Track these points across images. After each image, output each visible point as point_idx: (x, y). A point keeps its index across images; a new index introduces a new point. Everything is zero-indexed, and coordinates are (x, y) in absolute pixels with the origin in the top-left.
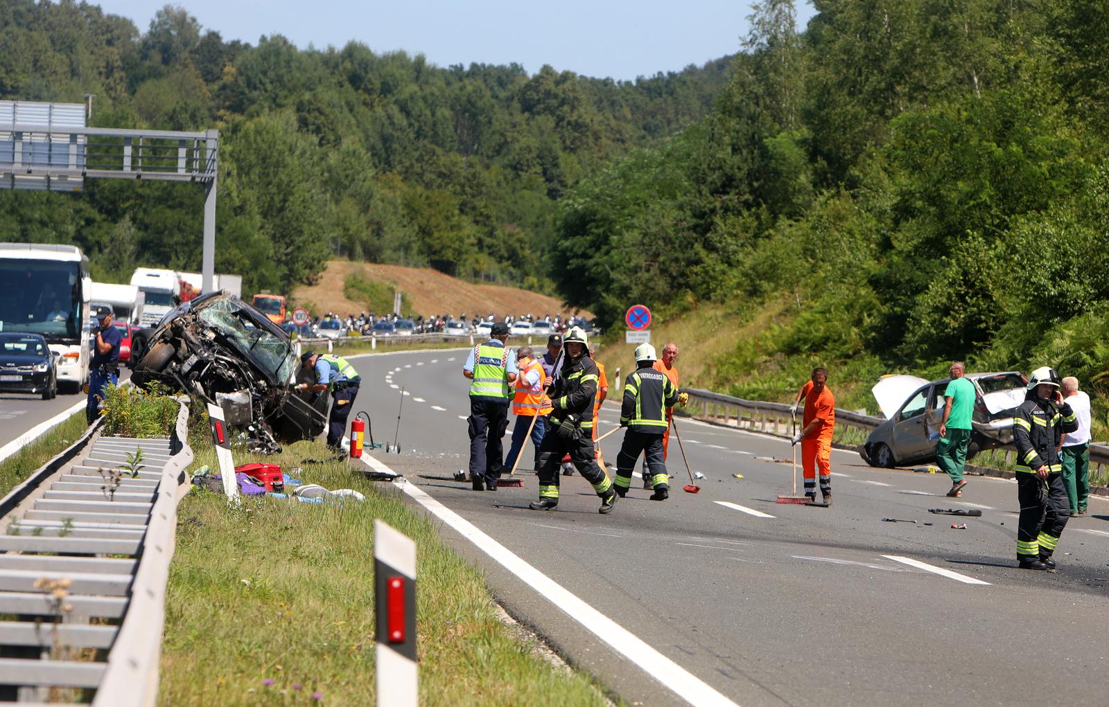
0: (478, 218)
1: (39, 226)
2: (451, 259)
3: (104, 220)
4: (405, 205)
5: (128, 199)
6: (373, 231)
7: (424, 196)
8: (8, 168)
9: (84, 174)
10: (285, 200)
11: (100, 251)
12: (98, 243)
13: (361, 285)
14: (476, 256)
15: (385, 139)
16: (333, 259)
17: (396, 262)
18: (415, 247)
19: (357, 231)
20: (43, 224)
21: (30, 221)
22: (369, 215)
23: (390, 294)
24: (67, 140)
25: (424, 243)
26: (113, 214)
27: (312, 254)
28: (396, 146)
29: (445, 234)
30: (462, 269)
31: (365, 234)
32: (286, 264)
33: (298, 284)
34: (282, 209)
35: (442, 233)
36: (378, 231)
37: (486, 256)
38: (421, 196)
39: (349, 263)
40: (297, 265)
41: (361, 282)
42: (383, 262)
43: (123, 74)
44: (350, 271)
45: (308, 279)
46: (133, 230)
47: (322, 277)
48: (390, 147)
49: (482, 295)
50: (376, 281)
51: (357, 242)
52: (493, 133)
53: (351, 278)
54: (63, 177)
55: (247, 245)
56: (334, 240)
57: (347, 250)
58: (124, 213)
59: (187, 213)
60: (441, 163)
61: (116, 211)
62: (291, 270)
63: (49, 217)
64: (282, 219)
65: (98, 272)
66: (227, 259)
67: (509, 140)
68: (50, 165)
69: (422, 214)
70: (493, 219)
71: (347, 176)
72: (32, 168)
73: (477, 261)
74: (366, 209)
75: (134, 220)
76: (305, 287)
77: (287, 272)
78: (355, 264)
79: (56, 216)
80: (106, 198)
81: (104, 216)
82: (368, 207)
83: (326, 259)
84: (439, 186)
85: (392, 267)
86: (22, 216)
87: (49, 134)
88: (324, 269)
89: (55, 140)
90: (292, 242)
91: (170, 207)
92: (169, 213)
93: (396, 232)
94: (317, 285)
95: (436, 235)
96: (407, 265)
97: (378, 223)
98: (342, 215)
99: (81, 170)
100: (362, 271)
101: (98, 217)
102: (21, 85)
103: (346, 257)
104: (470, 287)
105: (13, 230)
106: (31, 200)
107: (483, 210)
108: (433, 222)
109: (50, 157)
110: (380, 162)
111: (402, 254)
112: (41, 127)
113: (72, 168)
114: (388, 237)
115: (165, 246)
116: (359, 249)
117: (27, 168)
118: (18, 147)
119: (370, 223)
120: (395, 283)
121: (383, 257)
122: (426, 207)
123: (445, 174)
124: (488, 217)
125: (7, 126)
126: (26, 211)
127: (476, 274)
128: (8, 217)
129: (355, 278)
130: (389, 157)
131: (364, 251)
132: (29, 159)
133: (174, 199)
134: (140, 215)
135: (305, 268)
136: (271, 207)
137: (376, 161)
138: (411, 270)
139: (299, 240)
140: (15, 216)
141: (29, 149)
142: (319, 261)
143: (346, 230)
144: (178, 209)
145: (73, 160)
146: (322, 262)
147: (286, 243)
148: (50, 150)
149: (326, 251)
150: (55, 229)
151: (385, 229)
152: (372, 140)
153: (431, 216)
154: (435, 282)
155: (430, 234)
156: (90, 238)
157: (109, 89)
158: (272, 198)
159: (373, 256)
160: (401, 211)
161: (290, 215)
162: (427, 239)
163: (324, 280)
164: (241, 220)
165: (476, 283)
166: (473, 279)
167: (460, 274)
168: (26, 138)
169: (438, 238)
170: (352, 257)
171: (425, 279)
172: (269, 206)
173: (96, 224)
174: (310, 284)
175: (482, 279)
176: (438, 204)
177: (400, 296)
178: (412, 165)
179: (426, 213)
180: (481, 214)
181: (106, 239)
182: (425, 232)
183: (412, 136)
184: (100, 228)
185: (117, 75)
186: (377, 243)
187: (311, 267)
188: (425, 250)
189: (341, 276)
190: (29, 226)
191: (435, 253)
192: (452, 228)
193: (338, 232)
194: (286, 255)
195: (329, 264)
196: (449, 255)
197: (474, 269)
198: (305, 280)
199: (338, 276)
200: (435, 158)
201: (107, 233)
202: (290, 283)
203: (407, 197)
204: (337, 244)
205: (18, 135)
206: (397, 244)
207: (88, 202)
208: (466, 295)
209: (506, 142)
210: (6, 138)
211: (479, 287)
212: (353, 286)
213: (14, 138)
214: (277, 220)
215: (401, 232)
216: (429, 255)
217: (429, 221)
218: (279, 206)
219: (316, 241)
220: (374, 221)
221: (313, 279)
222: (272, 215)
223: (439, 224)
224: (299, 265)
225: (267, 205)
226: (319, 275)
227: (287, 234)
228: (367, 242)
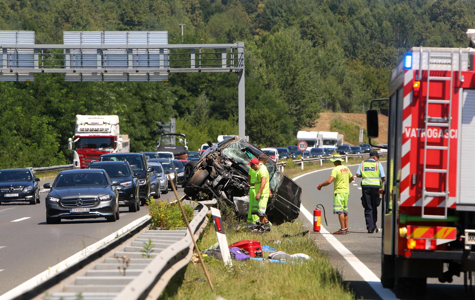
1: (152, 101)
3: (191, 95)
4: (364, 78)
5: (203, 83)
6: (346, 94)
7: (375, 72)
8: (125, 70)
9: (168, 71)
10: (294, 79)
11: (190, 114)
12: (188, 109)
13: (339, 126)
15: (353, 41)
16: (323, 112)
19: (337, 95)
20: (154, 100)
21: (147, 99)
22: (343, 85)
23: (357, 130)
24: (157, 52)
26: (195, 92)
27: (311, 109)
28: (359, 44)
31: (341, 96)
32: (296, 115)
33: (303, 127)
34: (292, 84)
36: (349, 93)
38: (373, 73)
39: (333, 113)
41: (340, 124)
42: (352, 112)
43: (201, 11)
44: (333, 118)
45: (309, 123)
46: (207, 100)
47: (317, 122)
48: (356, 45)
50: (348, 122)
51: (337, 101)
52: (415, 34)
53: (334, 121)
54: (157, 73)
55: (274, 106)
56: (324, 100)
57: (332, 106)
58: (202, 91)
60: (384, 53)
61: (197, 89)
62: (299, 119)
63: (158, 96)
64: (293, 90)
65: (188, 126)
66: (262, 115)
67: (424, 37)
68: (149, 67)
69: (374, 83)
71: (329, 63)
72: (138, 69)
74: (341, 82)
75: (207, 94)
77: (296, 120)
78: (337, 114)
79: (162, 96)
80: (191, 83)
81: (190, 93)
82: (343, 80)
83: (319, 112)
84: (384, 66)
85: (357, 114)
86: (142, 96)
87: (147, 49)
88: (318, 117)
89: (151, 52)
90: (299, 103)
91: (228, 86)
92: (226, 89)
93: (359, 94)
94: (314, 127)
97: (349, 90)
98: (328, 86)
99: (167, 69)
100: (340, 118)
101: (187, 94)
102: (143, 20)
103: (331, 110)
105: (136, 105)
106: (146, 87)
108: (381, 87)
109: (149, 62)
110: (350, 54)
111: (363, 106)
112: (142, 45)
113: (162, 68)
114: (354, 97)
115: (225, 109)
116: (338, 105)
117: (135, 69)
118: (130, 57)
119: (343, 89)
120: (360, 123)
121: (352, 109)
122: (376, 79)
123: (386, 60)
125: (124, 45)
126: (145, 94)
128: (134, 97)
129: (336, 121)
130: (354, 50)
131: (341, 106)
132: (137, 64)
134: (211, 92)
135: (307, 118)
136: (286, 84)
137: (348, 53)
139: (303, 101)
140: (138, 96)
141: (137, 58)
142: (315, 113)
143: (330, 94)
144: (232, 88)
145: (162, 63)
146: (317, 114)
147: (296, 104)
148: (148, 58)
149: (319, 107)
150: (162, 103)
151: (353, 92)
152: (346, 43)
153: (380, 84)
154: (383, 122)
155: (379, 95)
156: (183, 106)
157: (193, 20)
158: (286, 78)
159: (346, 109)
160: (362, 81)
161: (297, 87)
163: (318, 124)
164: (270, 92)
168: (135, 52)
169: (384, 96)
170: (334, 110)
172: (285, 83)
173: (186, 98)
174: (311, 127)
176: (384, 76)
177: (362, 131)
178: (367, 55)
179: (377, 81)
181: (192, 106)
182: (376, 93)
183: (368, 38)
184: (188, 100)
185: (197, 12)
186: (348, 101)
187: (311, 117)
188: (377, 103)
189: (328, 121)
190: (146, 102)
191: (382, 105)
193: (325, 96)
194: (296, 110)
195: (321, 114)
198: (307, 124)
199: (327, 121)
200: (381, 50)
201: (192, 103)
203: (365, 73)
204: (325, 103)
205: (130, 50)
206: (360, 101)
207: (181, 86)
209: (422, 39)
210: (124, 52)
212: (335, 126)
213: (128, 53)
214: (290, 91)
215: (362, 94)
216: (379, 107)
217: (378, 86)
218: (290, 82)
219: (313, 101)
220: (346, 88)
221: (312, 124)
222: (287, 88)
223: (384, 88)
224: (304, 116)
225: (283, 82)
226: (316, 121)
227: (296, 99)
228: (343, 101)
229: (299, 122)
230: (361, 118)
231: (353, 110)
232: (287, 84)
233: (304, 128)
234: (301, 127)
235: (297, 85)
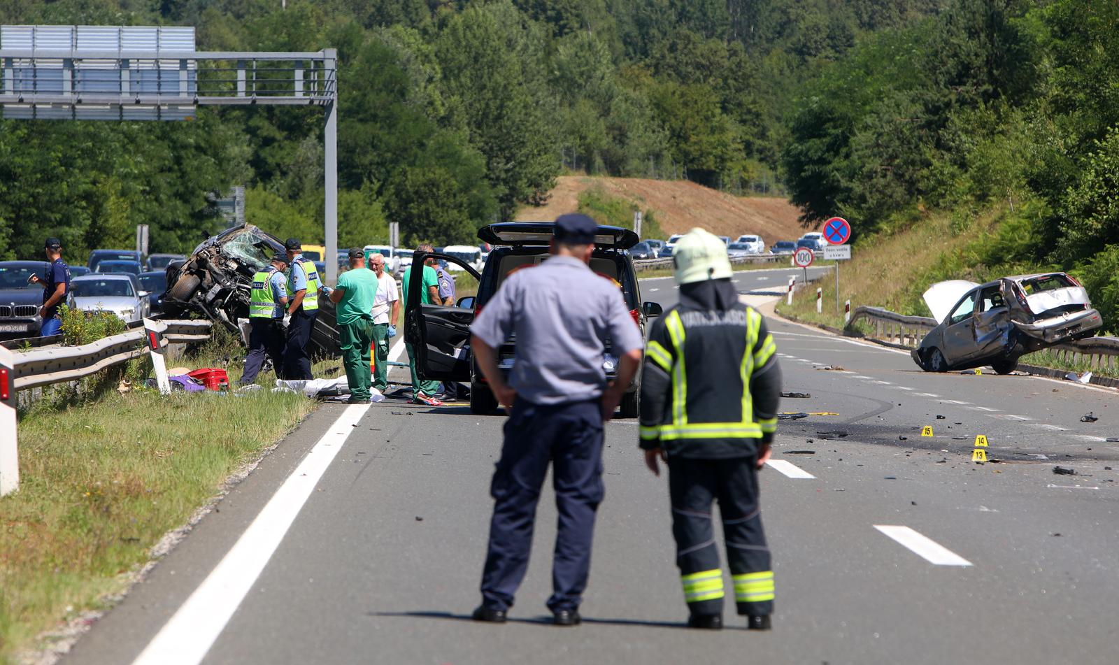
0: (744, 117)
2: (713, 168)
4: (655, 104)
5: (312, 113)
6: (614, 138)
7: (678, 92)
8: (115, 98)
9: (196, 102)
10: (501, 107)
11: (283, 175)
12: (279, 166)
13: (599, 204)
14: (744, 163)
15: (641, 24)
16: (566, 174)
17: (645, 174)
18: (668, 156)
19: (596, 139)
20: (200, 150)
22: (609, 118)
23: (631, 213)
24: (175, 66)
25: (680, 150)
26: (297, 132)
27: (538, 169)
28: (654, 31)
29: (704, 138)
30: (726, 179)
31: (605, 142)
32: (506, 182)
33: (523, 205)
34: (499, 117)
35: (701, 136)
36: (621, 136)
37: (756, 163)
38: (674, 93)
39: (586, 177)
40: (519, 183)
41: (598, 199)
42: (628, 175)
44: (585, 187)
45: (534, 198)
46: (319, 149)
47: (551, 196)
48: (647, 33)
49: (749, 210)
50: (616, 197)
51: (596, 151)
53: (586, 194)
54: (174, 106)
55: (457, 163)
56: (568, 151)
57: (584, 163)
59: (381, 128)
60: (698, 52)
61: (299, 126)
62: (512, 189)
64: (500, 129)
66: (430, 180)
68: (160, 93)
69: (675, 116)
70: (765, 117)
71: (582, 74)
72: (140, 98)
73: (745, 169)
74: (606, 112)
76: (530, 209)
77: (507, 191)
78: (593, 178)
80: (288, 114)
82: (609, 108)
83: (556, 174)
84: (697, 81)
85: (638, 180)
87: (157, 61)
88: (554, 187)
89: (163, 67)
90: (513, 155)
91: (361, 120)
92: (359, 126)
93: (643, 137)
94: (544, 205)
95: (693, 139)
96: (660, 177)
97: (620, 129)
98: (578, 121)
99: (192, 98)
100: (600, 187)
103: (583, 171)
104: (734, 200)
107: (751, 106)
108: (690, 123)
109: (159, 85)
110: (635, 53)
111: (652, 163)
112: (148, 54)
113: (184, 96)
114: (633, 144)
115: (357, 167)
116: (599, 161)
117: (135, 98)
118: (125, 75)
119: (610, 128)
120: (641, 199)
121: (628, 168)
122: (680, 106)
123: (703, 66)
124: (758, 115)
125: (113, 53)
127: (744, 184)
129: (590, 196)
130: (646, 44)
131: (605, 163)
132: (137, 88)
133: (366, 111)
135: (529, 186)
136: (485, 115)
137: (631, 50)
138: (663, 183)
139: (521, 154)
140: (167, 142)
141: (137, 77)
142: (547, 178)
143: (583, 138)
144: (371, 123)
145: (183, 87)
146: (552, 178)
147: (505, 157)
148: (159, 77)
149: (556, 165)
151: (629, 134)
152: (627, 28)
153: (687, 117)
154: (691, 196)
155: (686, 139)
158: (487, 105)
159: (615, 168)
160: (648, 112)
161: (508, 123)
162: (682, 145)
163: (554, 199)
164: (449, 133)
165: (744, 194)
166: (741, 191)
167: (724, 186)
168: (133, 67)
169: (695, 143)
170: (589, 170)
171: (677, 194)
172: (484, 114)
174: (537, 205)
175: (752, 191)
176: (696, 102)
177: (641, 214)
178: (663, 57)
179: (681, 114)
180: (749, 111)
181: (289, 161)
182: (679, 136)
183: (673, 18)
186: (620, 152)
187: (537, 185)
188: (681, 157)
189: (575, 194)
191: (692, 161)
192: (713, 131)
193: (572, 141)
194: (507, 171)
195: (560, 179)
196: (710, 163)
197: (741, 178)
198: (531, 200)
199: (570, 194)
200: (691, 46)
202: (512, 205)
203: (658, 96)
204: (571, 157)
205: (125, 63)
206: (645, 152)
208: (729, 211)
210: (112, 66)
211: (745, 199)
212: (590, 205)
213: (121, 67)
214: (494, 131)
215: (650, 138)
216: (685, 164)
217: (684, 123)
218: (495, 113)
219: (542, 153)
220: (616, 126)
221: (541, 199)
222: (487, 125)
223: (696, 127)
224: (522, 184)
225: (480, 113)
226: (548, 193)
227: (507, 147)
228: (608, 151)
229: (513, 196)
230: (645, 188)
231: (629, 171)
232: (487, 117)
233: (525, 208)
234: (516, 206)
235: (508, 119)
